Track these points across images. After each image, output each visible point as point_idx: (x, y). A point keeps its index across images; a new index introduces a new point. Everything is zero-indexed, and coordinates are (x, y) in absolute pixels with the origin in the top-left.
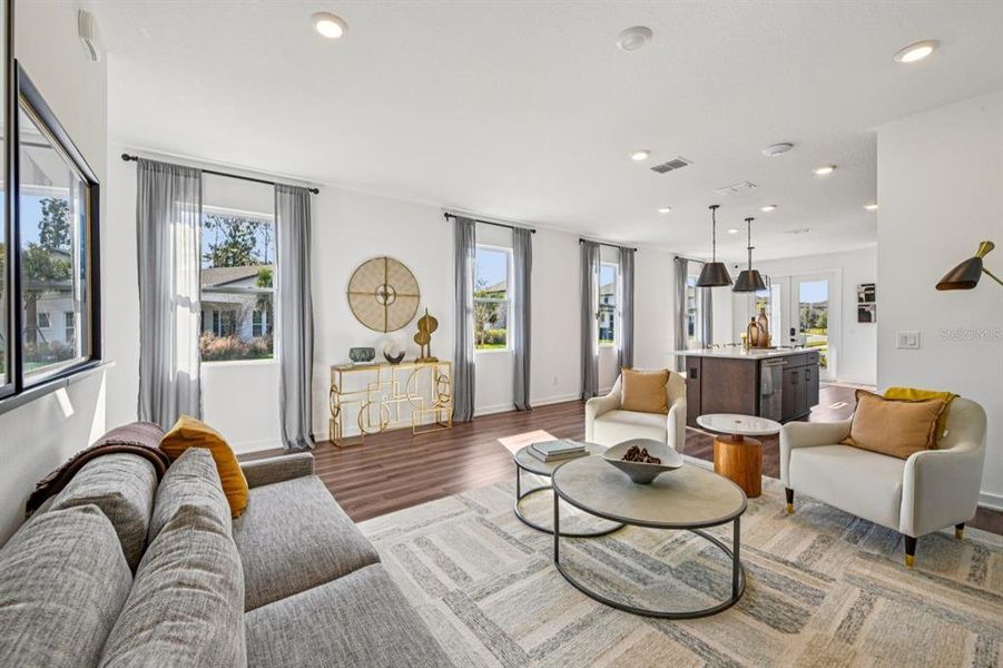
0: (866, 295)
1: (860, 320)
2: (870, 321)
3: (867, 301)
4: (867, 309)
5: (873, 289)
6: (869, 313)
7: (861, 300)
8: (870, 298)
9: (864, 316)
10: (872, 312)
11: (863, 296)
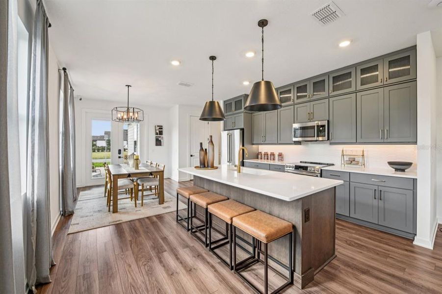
0: (159, 131)
1: (157, 145)
2: (161, 145)
3: (160, 134)
4: (160, 139)
5: (162, 128)
6: (160, 141)
7: (157, 134)
8: (161, 133)
9: (158, 142)
10: (162, 140)
11: (158, 132)
